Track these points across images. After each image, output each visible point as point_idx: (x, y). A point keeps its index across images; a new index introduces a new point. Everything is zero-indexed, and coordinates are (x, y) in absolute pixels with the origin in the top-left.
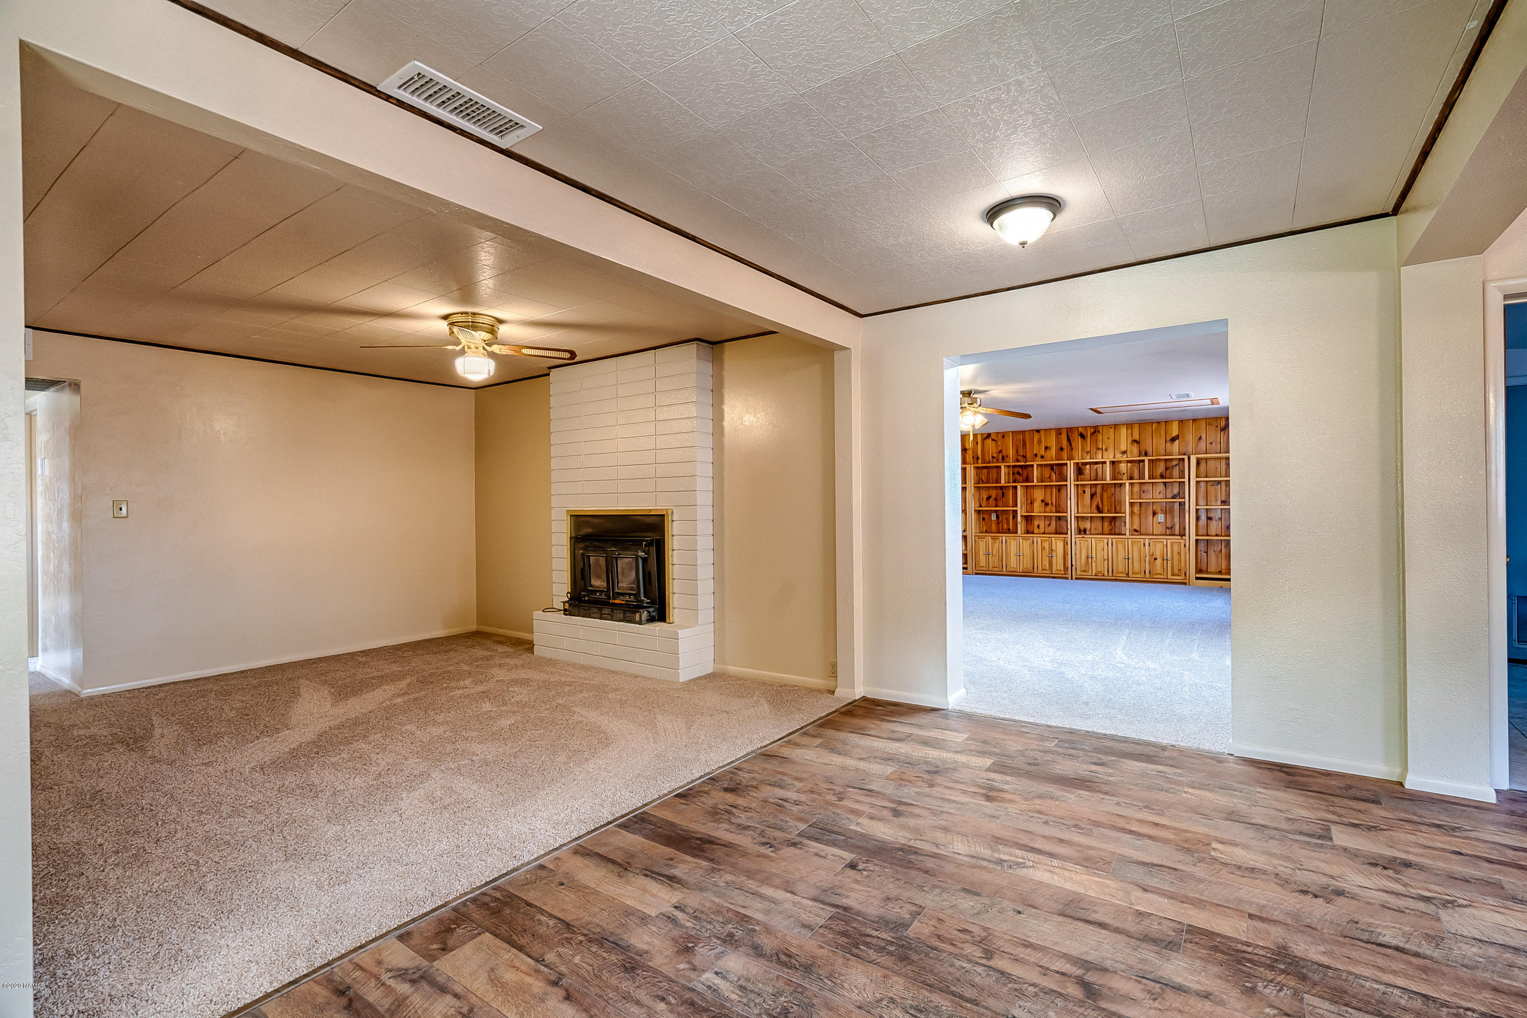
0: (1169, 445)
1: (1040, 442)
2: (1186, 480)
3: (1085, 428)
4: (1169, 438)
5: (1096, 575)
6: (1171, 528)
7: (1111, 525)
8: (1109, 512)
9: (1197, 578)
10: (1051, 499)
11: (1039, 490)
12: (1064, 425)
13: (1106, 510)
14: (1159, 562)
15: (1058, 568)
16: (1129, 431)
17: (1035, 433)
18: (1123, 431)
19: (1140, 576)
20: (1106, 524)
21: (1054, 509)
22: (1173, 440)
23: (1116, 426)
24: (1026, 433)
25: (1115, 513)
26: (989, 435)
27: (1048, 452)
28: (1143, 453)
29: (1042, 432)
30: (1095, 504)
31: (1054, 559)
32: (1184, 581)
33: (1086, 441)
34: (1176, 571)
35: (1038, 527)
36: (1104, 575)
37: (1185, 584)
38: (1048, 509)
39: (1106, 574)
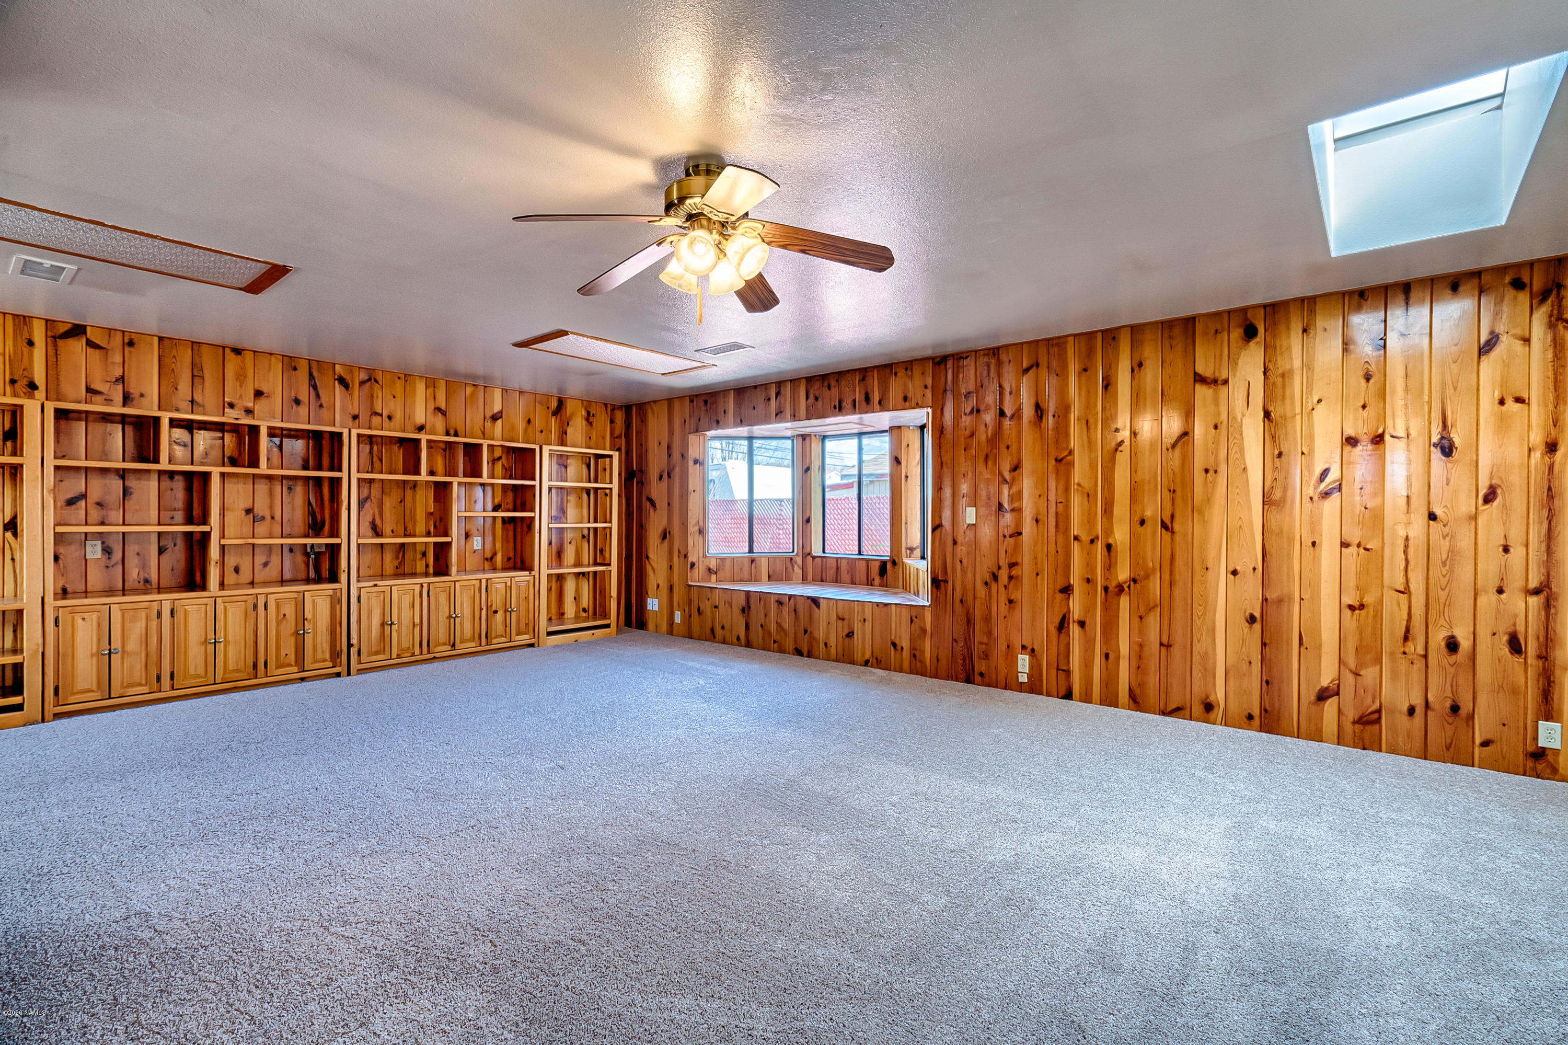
0: (488, 424)
1: (241, 377)
2: (537, 483)
3: (350, 368)
4: (489, 414)
5: (399, 657)
6: (492, 558)
7: (397, 558)
8: (394, 534)
9: (549, 634)
10: (271, 507)
11: (240, 486)
12: (302, 350)
13: (387, 530)
14: (500, 616)
15: (320, 656)
16: (430, 390)
17: (230, 355)
18: (420, 387)
19: (471, 646)
20: (388, 557)
21: (277, 530)
22: (495, 418)
23: (407, 378)
24: (204, 349)
25: (405, 536)
26: (77, 330)
27: (263, 401)
28: (452, 432)
29: (249, 356)
30: (369, 518)
31: (309, 639)
32: (532, 641)
33: (351, 395)
34: (523, 626)
35: (237, 570)
36: (413, 655)
37: (532, 645)
38: (261, 528)
39: (417, 652)
